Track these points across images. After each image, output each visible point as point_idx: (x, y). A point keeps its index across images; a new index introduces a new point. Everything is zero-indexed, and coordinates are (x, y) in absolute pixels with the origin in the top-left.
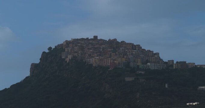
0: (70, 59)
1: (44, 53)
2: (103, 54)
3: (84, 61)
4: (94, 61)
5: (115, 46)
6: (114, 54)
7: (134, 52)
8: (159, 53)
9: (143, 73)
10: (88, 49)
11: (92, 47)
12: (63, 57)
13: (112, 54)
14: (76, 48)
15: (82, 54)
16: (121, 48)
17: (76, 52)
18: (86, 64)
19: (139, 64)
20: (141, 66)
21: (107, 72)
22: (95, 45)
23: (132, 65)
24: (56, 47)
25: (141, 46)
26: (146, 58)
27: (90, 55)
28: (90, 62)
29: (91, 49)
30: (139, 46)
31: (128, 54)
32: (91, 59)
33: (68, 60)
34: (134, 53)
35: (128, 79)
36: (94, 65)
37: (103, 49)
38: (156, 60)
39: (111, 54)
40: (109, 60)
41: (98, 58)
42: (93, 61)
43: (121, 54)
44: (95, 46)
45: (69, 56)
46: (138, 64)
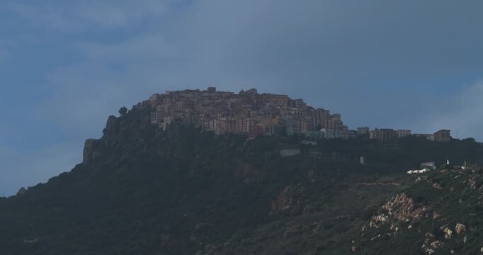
0: (167, 124)
1: (112, 118)
2: (234, 113)
3: (196, 126)
4: (217, 125)
5: (255, 101)
6: (255, 112)
7: (293, 110)
8: (339, 115)
9: (314, 143)
10: (203, 105)
11: (210, 103)
12: (154, 122)
13: (252, 112)
14: (180, 104)
15: (191, 114)
16: (267, 104)
17: (180, 112)
18: (202, 132)
19: (304, 131)
20: (308, 133)
21: (244, 144)
22: (215, 99)
23: (290, 131)
24: (134, 106)
25: (304, 101)
26: (316, 122)
27: (208, 116)
28: (209, 128)
29: (208, 105)
30: (300, 100)
31: (282, 113)
32: (211, 123)
33: (164, 126)
34: (293, 112)
35: (287, 153)
36: (218, 133)
37: (232, 106)
38: (335, 125)
39: (249, 114)
40: (248, 122)
41: (225, 119)
42: (215, 126)
43: (269, 114)
44: (216, 101)
45: (165, 119)
46: (302, 132)
